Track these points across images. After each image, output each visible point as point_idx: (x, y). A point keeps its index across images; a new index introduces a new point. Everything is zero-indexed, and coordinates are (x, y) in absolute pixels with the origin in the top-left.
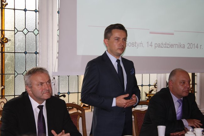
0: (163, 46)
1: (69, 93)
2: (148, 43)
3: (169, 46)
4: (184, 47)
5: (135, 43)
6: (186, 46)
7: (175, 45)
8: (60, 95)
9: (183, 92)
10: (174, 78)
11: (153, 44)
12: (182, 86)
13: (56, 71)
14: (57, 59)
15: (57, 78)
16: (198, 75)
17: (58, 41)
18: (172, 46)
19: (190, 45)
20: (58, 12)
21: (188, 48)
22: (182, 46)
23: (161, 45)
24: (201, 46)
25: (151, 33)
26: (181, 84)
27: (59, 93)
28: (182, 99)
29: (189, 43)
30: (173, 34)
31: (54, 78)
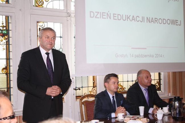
0: (140, 56)
1: (82, 87)
2: (130, 54)
3: (144, 56)
4: (153, 57)
5: (123, 55)
6: (154, 56)
7: (147, 56)
8: (77, 89)
9: (148, 83)
10: (141, 75)
11: (134, 56)
12: (147, 79)
13: (74, 73)
14: (74, 67)
15: (74, 78)
16: (162, 74)
17: (75, 55)
18: (145, 56)
19: (157, 55)
20: (74, 37)
21: (156, 57)
22: (152, 56)
23: (139, 56)
24: (163, 55)
25: (132, 48)
26: (146, 78)
27: (76, 87)
28: (147, 88)
29: (156, 54)
30: (146, 49)
31: (73, 78)
